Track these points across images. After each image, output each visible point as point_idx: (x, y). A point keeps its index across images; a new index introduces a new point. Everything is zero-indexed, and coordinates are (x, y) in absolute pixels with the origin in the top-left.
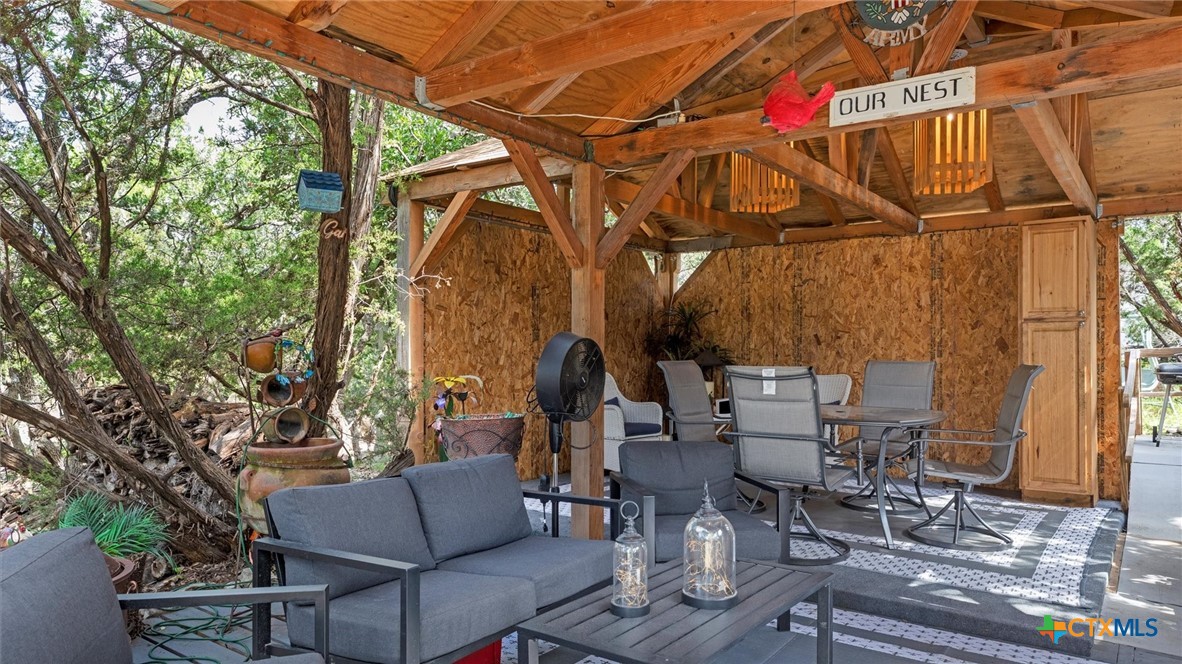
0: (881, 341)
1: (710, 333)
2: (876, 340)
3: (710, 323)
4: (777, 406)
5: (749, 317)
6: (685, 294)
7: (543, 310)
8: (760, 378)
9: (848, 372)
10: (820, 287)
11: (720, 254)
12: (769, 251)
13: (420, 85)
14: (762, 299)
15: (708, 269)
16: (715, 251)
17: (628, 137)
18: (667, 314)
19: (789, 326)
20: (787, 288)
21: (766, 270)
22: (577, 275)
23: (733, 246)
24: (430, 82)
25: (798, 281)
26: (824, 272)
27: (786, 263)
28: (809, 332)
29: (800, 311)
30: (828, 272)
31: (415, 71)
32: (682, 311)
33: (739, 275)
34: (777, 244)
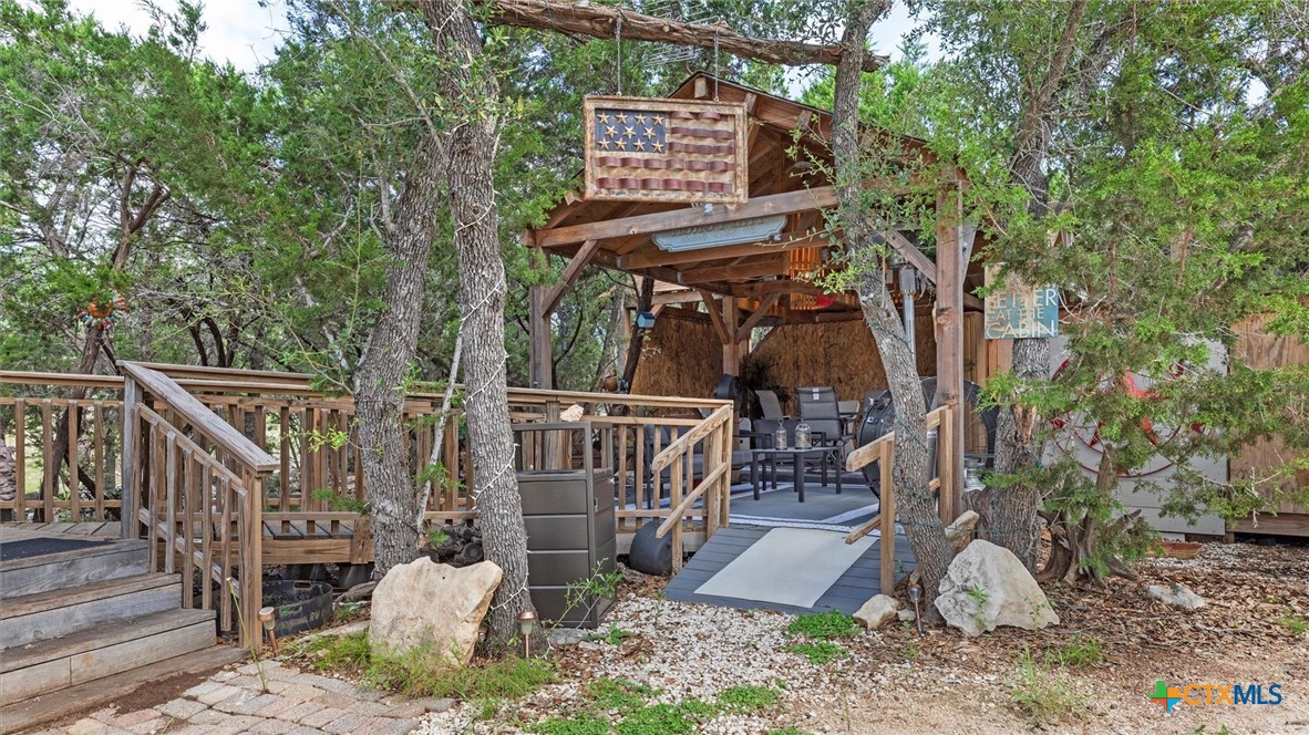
0: (876, 380)
1: (774, 378)
2: (873, 379)
3: (774, 371)
4: (820, 405)
5: (798, 368)
6: (757, 354)
7: (682, 365)
8: (812, 393)
9: (858, 399)
10: (841, 349)
11: (779, 329)
12: (810, 327)
13: (679, 276)
14: (805, 356)
15: (771, 338)
16: (776, 327)
17: (750, 285)
18: (746, 367)
19: (823, 372)
20: (821, 349)
21: (808, 339)
22: (726, 348)
23: (788, 324)
24: (683, 275)
25: (827, 345)
26: (843, 340)
27: (820, 334)
28: (835, 376)
29: (829, 363)
30: (845, 340)
31: (677, 270)
32: (757, 365)
33: (791, 341)
34: (815, 323)
